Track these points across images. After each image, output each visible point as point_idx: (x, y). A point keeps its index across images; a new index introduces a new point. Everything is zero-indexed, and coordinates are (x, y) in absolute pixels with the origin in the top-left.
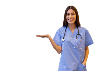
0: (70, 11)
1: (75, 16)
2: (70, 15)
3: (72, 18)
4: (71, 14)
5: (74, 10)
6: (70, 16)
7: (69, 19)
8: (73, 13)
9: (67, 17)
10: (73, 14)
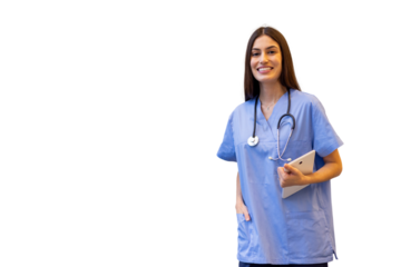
0: (263, 42)
1: (277, 58)
2: (263, 53)
3: (269, 65)
4: (265, 52)
5: (275, 38)
6: (263, 58)
7: (259, 66)
8: (272, 49)
9: (254, 60)
10: (272, 52)
